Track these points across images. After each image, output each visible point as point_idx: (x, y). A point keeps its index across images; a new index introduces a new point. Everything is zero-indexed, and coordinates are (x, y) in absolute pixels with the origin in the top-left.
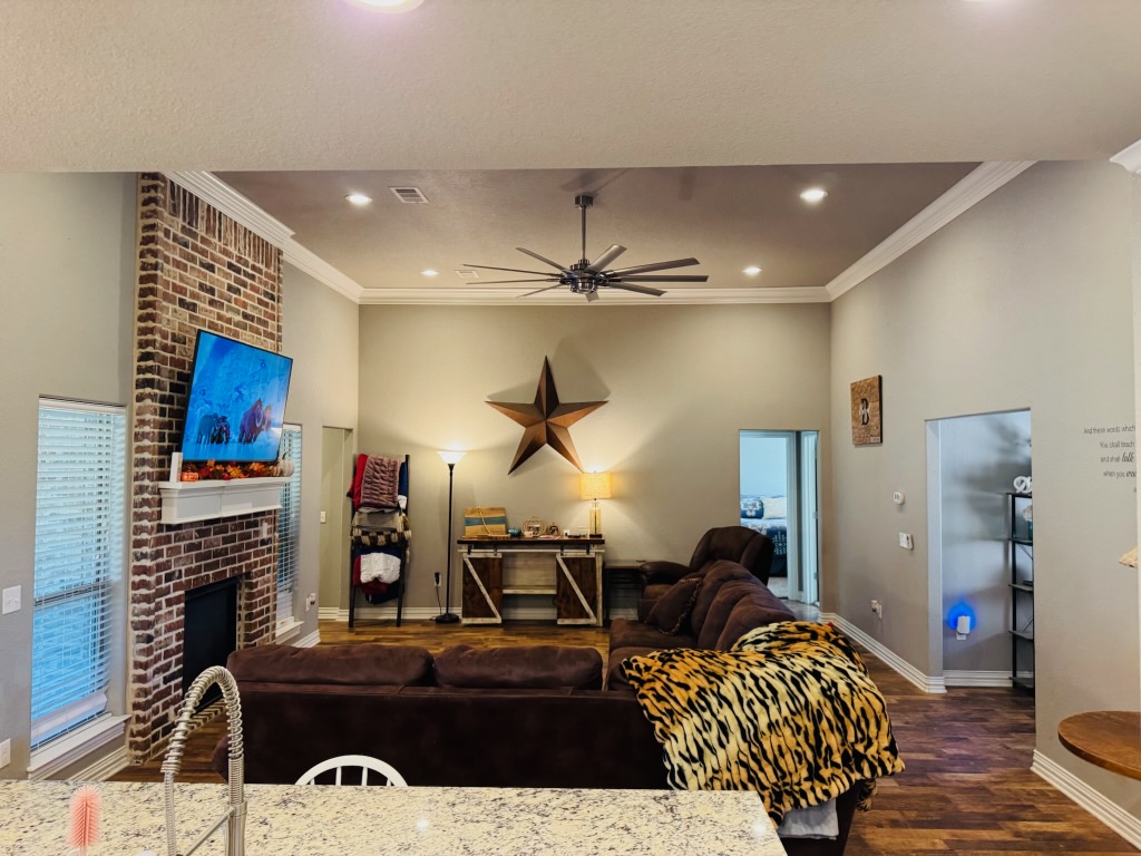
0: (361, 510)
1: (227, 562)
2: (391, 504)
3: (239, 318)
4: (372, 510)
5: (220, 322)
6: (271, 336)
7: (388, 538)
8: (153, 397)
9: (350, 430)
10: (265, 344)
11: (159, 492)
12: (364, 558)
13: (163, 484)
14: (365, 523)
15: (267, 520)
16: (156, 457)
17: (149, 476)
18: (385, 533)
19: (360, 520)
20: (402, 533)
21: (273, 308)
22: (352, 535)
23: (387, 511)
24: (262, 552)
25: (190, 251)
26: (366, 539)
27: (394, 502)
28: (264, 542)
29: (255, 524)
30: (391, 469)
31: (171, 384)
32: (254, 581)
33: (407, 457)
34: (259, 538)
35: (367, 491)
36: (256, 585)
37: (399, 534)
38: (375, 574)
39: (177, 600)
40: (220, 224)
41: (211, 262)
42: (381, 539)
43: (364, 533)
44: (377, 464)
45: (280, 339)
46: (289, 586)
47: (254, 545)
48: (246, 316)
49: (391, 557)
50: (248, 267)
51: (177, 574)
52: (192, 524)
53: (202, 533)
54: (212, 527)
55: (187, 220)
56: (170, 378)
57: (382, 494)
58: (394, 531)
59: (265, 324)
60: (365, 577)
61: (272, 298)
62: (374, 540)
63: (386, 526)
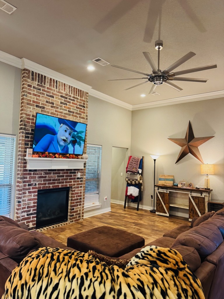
0: (128, 173)
1: (60, 183)
2: (136, 171)
3: (67, 112)
4: (131, 173)
5: (56, 113)
6: (83, 118)
7: (135, 182)
8: (23, 133)
9: (128, 149)
10: (80, 120)
11: (25, 160)
12: (129, 187)
13: (25, 158)
14: (129, 177)
15: (80, 172)
16: (23, 150)
17: (21, 155)
18: (135, 180)
19: (128, 176)
20: (139, 181)
21: (84, 110)
22: (125, 180)
23: (135, 173)
24: (78, 181)
25: (41, 91)
26: (129, 182)
27: (137, 171)
28: (78, 178)
29: (75, 173)
30: (137, 160)
31: (32, 129)
32: (73, 189)
33: (143, 157)
34: (76, 177)
35: (130, 167)
36: (74, 191)
37: (138, 181)
38: (131, 193)
39: (34, 192)
40: (57, 84)
41: (52, 95)
42: (133, 182)
43: (129, 180)
44: (134, 159)
45: (87, 119)
46: (98, 193)
47: (74, 179)
48: (69, 111)
49: (136, 188)
50: (71, 97)
51: (34, 184)
52: (42, 170)
53: (46, 173)
54: (52, 172)
55: (40, 82)
56: (31, 127)
57: (133, 168)
58: (137, 180)
59: (80, 114)
60: (128, 194)
61: (84, 107)
62: (132, 182)
63: (135, 178)
